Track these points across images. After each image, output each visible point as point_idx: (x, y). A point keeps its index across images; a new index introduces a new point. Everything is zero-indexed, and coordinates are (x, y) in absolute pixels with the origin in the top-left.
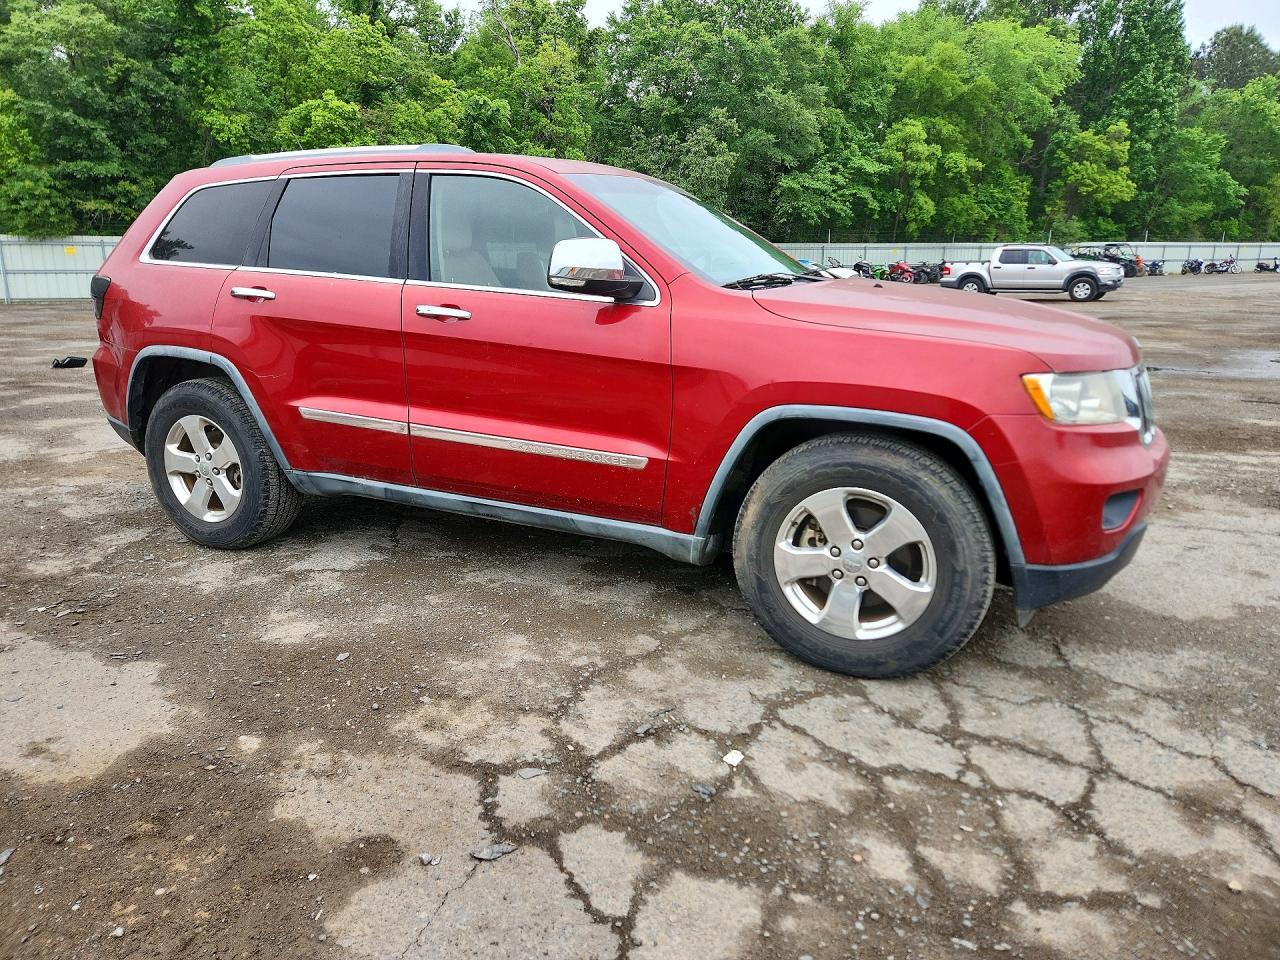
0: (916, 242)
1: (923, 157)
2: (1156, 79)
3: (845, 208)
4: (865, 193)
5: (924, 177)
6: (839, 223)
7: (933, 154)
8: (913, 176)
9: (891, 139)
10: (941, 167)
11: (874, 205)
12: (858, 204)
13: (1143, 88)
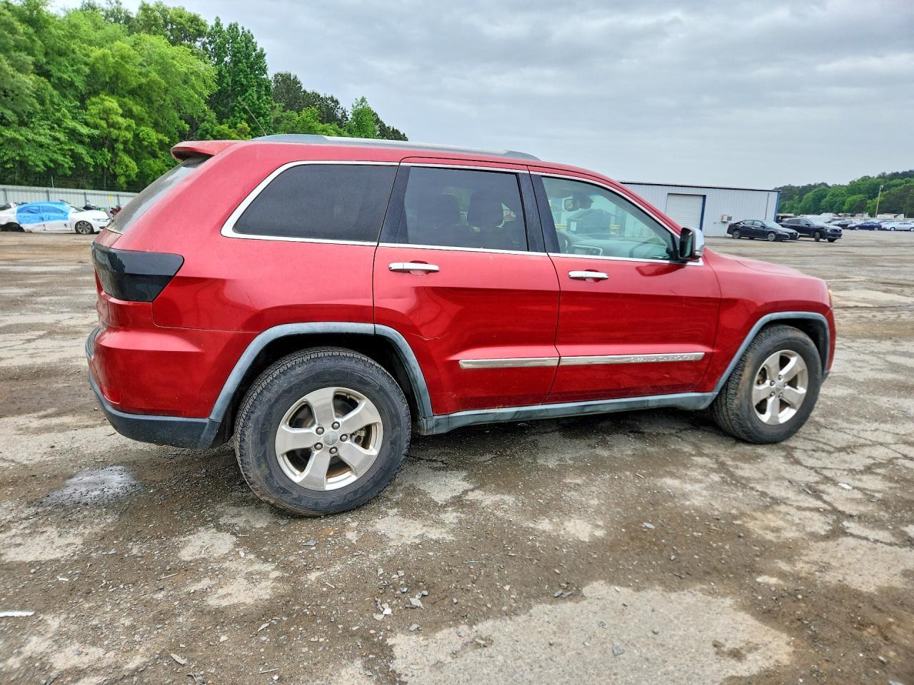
0: (125, 191)
1: (123, 127)
2: (258, 99)
3: (66, 160)
4: (81, 150)
5: (125, 143)
6: (60, 172)
7: (129, 126)
8: (116, 140)
9: (94, 110)
10: (136, 136)
11: (88, 159)
12: (76, 157)
13: (252, 102)
